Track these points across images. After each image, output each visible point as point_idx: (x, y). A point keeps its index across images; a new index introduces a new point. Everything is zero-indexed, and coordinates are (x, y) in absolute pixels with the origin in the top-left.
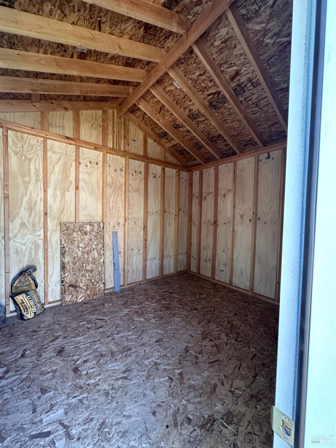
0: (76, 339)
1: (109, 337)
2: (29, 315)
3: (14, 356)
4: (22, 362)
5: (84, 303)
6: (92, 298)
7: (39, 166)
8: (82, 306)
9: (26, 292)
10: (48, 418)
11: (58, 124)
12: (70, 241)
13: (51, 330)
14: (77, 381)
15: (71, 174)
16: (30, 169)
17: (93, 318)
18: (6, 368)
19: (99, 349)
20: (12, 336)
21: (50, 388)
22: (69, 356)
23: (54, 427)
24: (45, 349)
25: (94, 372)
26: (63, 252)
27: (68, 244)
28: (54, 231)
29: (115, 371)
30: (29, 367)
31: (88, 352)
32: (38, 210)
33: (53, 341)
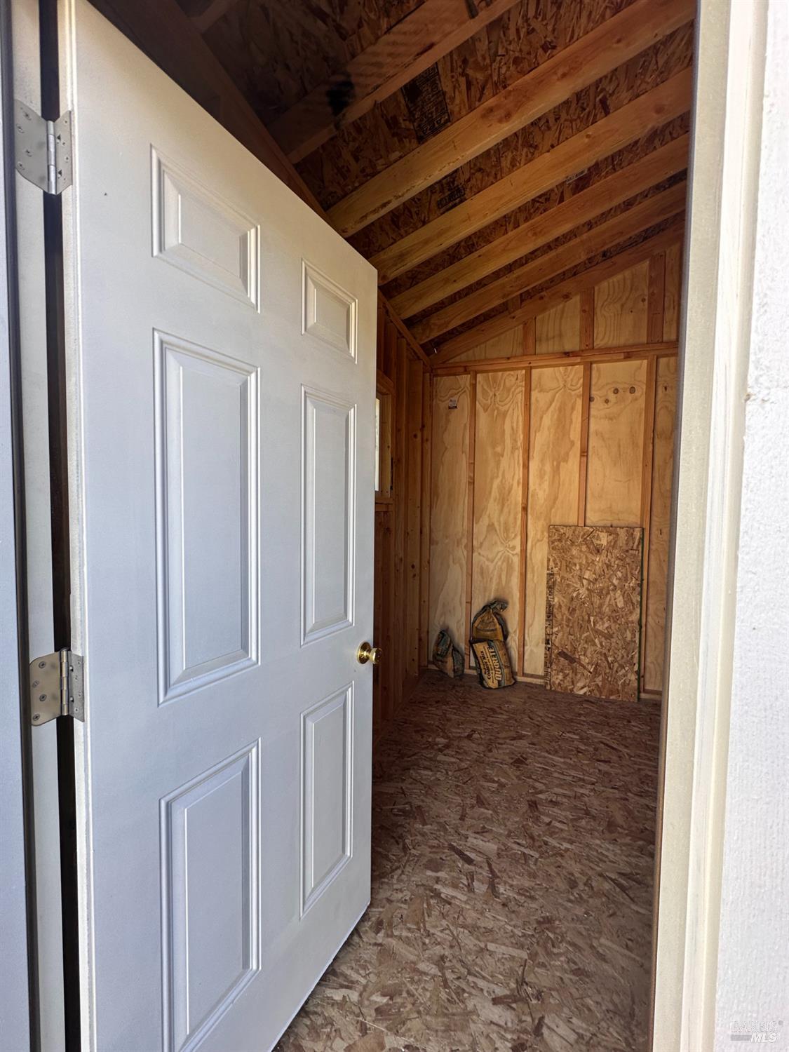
0: (550, 756)
1: (616, 791)
2: (492, 683)
3: (459, 731)
4: (466, 744)
5: (585, 700)
6: (607, 697)
7: (518, 422)
8: (581, 703)
9: (488, 641)
10: (475, 841)
11: (551, 335)
12: (564, 563)
13: (516, 720)
14: (530, 824)
15: (573, 426)
16: (504, 431)
17: (596, 737)
18: (447, 741)
19: (586, 799)
20: (464, 702)
21: (489, 804)
22: (530, 777)
23: (479, 859)
24: (499, 744)
25: (562, 830)
26: (551, 583)
27: (560, 569)
28: (538, 541)
29: (606, 859)
30: (472, 756)
31: (565, 792)
32: (513, 502)
33: (514, 739)
